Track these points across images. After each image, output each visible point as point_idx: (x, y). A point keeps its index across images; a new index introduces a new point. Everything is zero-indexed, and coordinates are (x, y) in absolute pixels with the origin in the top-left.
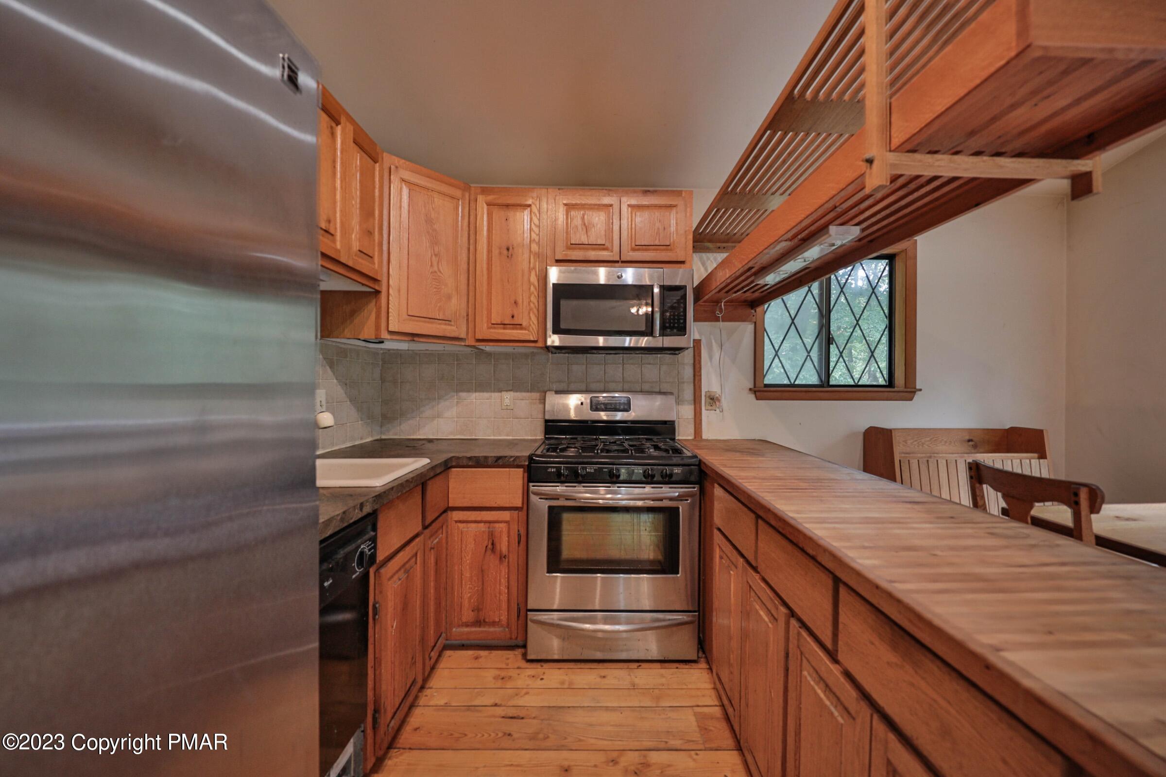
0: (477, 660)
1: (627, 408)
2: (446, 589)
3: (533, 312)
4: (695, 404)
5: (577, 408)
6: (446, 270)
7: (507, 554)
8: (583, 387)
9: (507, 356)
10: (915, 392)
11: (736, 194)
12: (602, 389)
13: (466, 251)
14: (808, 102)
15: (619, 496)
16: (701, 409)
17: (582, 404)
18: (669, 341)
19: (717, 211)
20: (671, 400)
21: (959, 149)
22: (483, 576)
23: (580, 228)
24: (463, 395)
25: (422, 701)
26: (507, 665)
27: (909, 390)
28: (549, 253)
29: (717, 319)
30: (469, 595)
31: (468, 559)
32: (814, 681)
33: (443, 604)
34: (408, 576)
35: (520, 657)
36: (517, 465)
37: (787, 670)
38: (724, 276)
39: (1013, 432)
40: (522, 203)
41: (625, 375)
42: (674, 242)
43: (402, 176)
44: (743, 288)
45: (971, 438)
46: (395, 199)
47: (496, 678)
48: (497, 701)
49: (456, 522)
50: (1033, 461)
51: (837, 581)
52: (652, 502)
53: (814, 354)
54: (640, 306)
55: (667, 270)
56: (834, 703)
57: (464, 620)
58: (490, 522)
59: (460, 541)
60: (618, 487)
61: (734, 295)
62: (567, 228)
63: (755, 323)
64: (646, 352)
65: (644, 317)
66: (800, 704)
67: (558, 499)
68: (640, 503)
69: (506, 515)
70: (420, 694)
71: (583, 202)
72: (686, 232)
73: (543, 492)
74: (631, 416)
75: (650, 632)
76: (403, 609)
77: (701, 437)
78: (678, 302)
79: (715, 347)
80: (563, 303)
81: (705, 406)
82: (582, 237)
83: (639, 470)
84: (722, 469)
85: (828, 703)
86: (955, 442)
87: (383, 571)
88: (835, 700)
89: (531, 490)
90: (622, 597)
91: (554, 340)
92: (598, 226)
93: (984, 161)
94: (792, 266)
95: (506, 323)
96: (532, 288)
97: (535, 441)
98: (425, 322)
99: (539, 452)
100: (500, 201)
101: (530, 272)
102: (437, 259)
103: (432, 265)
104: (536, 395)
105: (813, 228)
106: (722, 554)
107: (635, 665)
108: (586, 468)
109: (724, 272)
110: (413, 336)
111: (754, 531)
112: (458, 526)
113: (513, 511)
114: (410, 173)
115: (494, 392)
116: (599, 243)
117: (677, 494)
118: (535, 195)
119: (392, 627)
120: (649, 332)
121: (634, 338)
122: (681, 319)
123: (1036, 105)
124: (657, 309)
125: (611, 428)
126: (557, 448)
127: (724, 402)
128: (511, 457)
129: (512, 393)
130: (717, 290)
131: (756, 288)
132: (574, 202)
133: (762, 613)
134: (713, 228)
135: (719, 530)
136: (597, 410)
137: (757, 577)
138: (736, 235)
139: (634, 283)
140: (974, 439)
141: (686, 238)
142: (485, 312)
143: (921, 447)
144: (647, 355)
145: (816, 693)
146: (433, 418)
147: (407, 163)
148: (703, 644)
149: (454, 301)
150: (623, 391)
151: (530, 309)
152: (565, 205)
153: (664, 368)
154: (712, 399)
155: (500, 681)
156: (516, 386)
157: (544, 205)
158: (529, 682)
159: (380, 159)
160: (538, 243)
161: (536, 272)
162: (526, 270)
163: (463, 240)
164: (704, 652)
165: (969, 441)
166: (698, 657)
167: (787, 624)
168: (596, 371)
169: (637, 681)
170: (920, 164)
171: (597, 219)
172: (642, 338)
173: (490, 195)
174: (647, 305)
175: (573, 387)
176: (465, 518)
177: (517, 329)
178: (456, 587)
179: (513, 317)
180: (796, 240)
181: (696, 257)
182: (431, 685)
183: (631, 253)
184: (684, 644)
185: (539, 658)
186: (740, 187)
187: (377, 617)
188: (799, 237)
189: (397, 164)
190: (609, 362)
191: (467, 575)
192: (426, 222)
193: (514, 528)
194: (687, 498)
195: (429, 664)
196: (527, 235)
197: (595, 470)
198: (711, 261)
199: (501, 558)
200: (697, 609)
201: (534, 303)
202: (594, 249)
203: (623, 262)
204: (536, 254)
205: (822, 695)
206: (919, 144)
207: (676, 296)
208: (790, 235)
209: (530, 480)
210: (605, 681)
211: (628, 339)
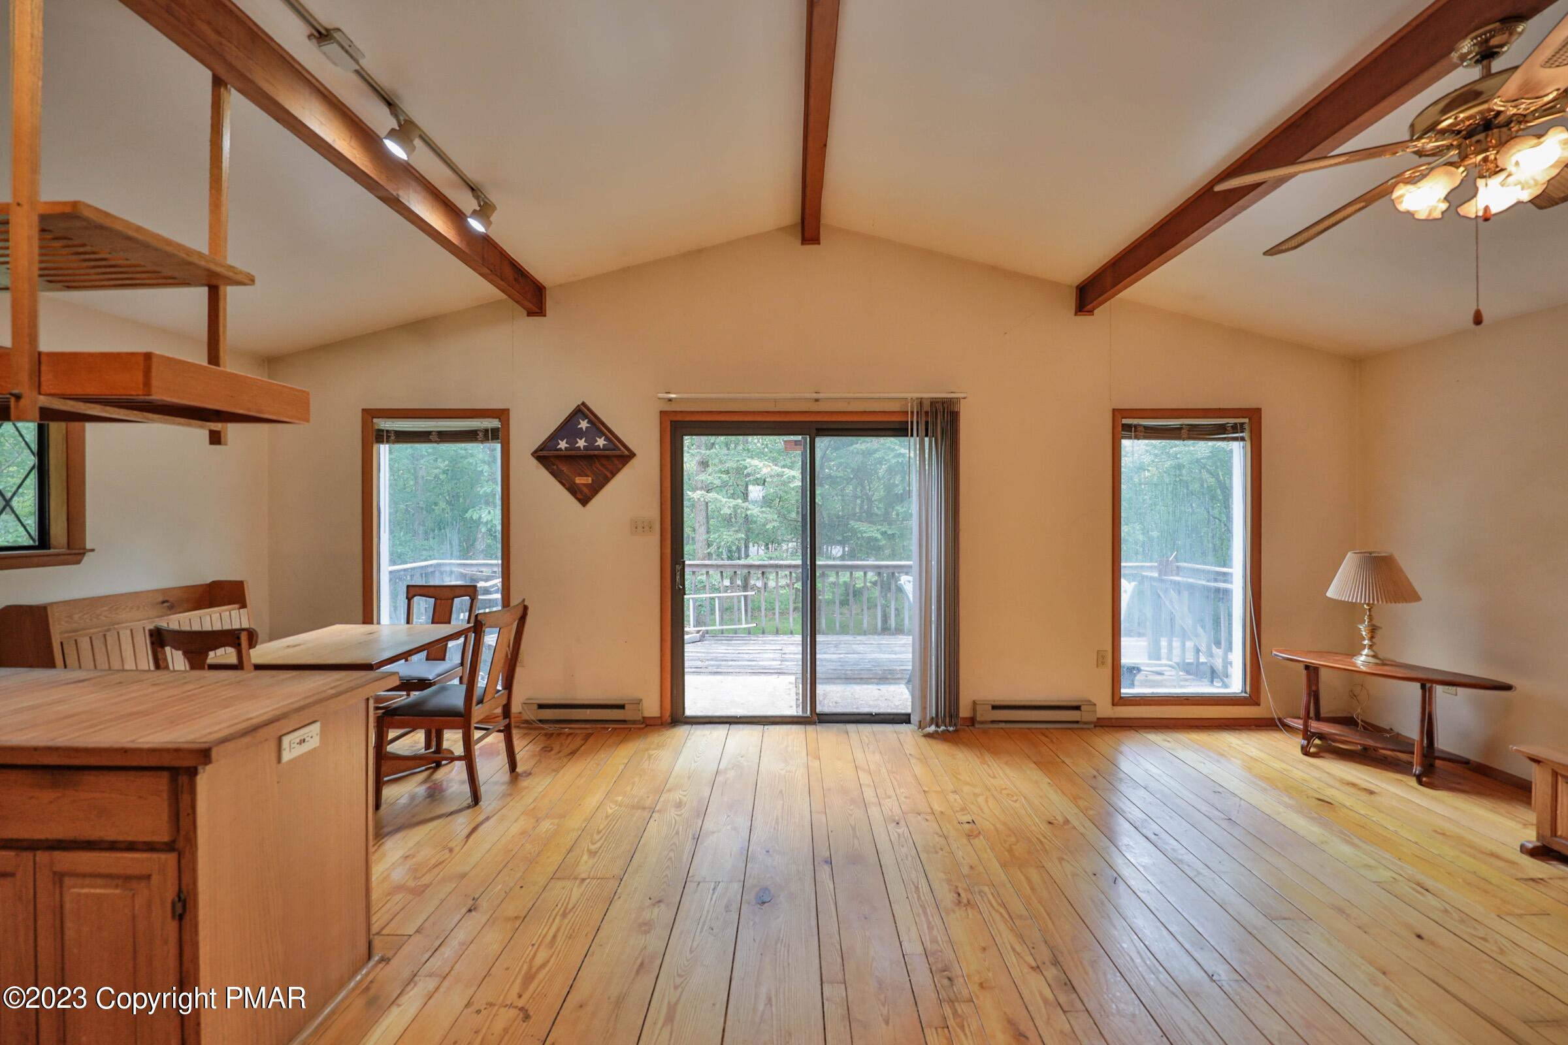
10: (83, 554)
27: (74, 551)
39: (216, 585)
45: (166, 598)
50: (233, 612)
86: (144, 606)
140: (170, 599)
143: (94, 620)
165: (163, 602)
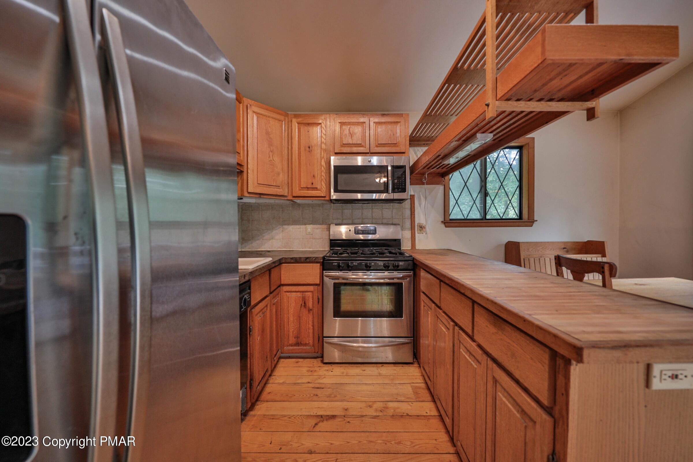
0: (297, 363)
1: (374, 232)
2: (280, 327)
3: (324, 182)
4: (412, 230)
5: (346, 233)
6: (277, 159)
7: (312, 308)
8: (350, 222)
9: (309, 205)
10: (534, 222)
11: (432, 116)
12: (361, 223)
13: (287, 148)
14: (465, 70)
15: (371, 277)
16: (415, 233)
17: (350, 230)
18: (397, 196)
19: (422, 125)
20: (399, 228)
21: (531, 97)
22: (300, 320)
23: (348, 135)
24: (285, 227)
25: (271, 381)
26: (314, 365)
27: (530, 221)
28: (332, 149)
29: (423, 184)
30: (293, 330)
31: (292, 311)
32: (465, 353)
33: (279, 334)
34: (264, 315)
35: (320, 362)
36: (316, 262)
37: (454, 352)
38: (425, 160)
39: (589, 243)
40: (317, 122)
41: (373, 215)
42: (399, 142)
43: (253, 110)
44: (436, 166)
45: (565, 247)
46: (250, 122)
47: (308, 371)
48: (309, 381)
49: (285, 292)
50: (598, 258)
51: (474, 302)
52: (388, 280)
53: (478, 202)
54: (380, 178)
55: (396, 157)
56: (473, 359)
57: (290, 343)
58: (303, 292)
59: (287, 302)
60: (370, 272)
61: (432, 170)
62: (341, 136)
63: (444, 185)
64: (384, 202)
65: (383, 184)
66: (459, 366)
67: (339, 279)
68: (382, 281)
69: (311, 288)
70: (269, 378)
71: (349, 121)
72: (405, 136)
73: (331, 275)
74: (377, 236)
75: (388, 347)
76: (262, 332)
77: (415, 248)
78: (402, 175)
79: (422, 198)
80: (339, 176)
81: (417, 231)
82: (349, 140)
83: (381, 263)
84: (425, 261)
85: (470, 360)
86: (556, 249)
87: (253, 310)
88: (473, 358)
89: (324, 274)
90: (372, 330)
91: (334, 196)
92: (358, 134)
93: (542, 104)
94: (462, 154)
95: (309, 187)
96: (323, 168)
97: (325, 251)
98: (266, 187)
99: (328, 255)
100: (304, 122)
101: (321, 160)
102: (272, 153)
103: (269, 157)
104: (325, 226)
105: (468, 135)
106: (425, 304)
107: (381, 365)
108: (353, 263)
109: (425, 158)
110: (260, 195)
111: (439, 288)
112: (286, 294)
113: (315, 286)
114: (258, 108)
115: (302, 225)
116: (358, 143)
117: (402, 276)
118: (323, 117)
119: (258, 340)
120: (386, 191)
121: (378, 194)
122: (403, 184)
123: (561, 79)
124: (390, 178)
125: (366, 243)
126: (337, 253)
127: (428, 229)
128: (314, 257)
129: (312, 225)
130: (422, 167)
131: (444, 166)
132: (344, 121)
133: (443, 328)
134: (420, 134)
135: (424, 293)
136: (358, 233)
137: (441, 311)
138: (433, 138)
139: (378, 165)
140: (567, 247)
141: (405, 139)
142: (297, 182)
143: (537, 252)
144: (385, 204)
145: (465, 357)
146: (270, 239)
147: (256, 103)
148: (416, 355)
149: (281, 175)
150: (372, 224)
151: (322, 180)
152: (340, 123)
153: (395, 211)
154: (421, 227)
155: (311, 372)
156: (314, 222)
157: (328, 123)
158: (326, 373)
159: (242, 102)
160: (325, 144)
161: (324, 160)
162: (319, 158)
163: (285, 144)
164: (417, 359)
165: (564, 248)
166: (413, 361)
167: (454, 329)
168: (358, 213)
169: (381, 372)
170: (511, 106)
171: (357, 130)
172: (382, 194)
173: (299, 118)
174: (384, 177)
175: (345, 222)
176: (290, 290)
177: (314, 190)
178: (286, 325)
179: (312, 184)
180: (461, 141)
181: (411, 150)
182: (274, 375)
183: (376, 148)
184: (406, 355)
185: (330, 362)
186: (434, 112)
187: (251, 333)
188: (462, 139)
189: (251, 104)
190: (364, 208)
191: (291, 319)
192: (266, 134)
193: (316, 295)
194: (407, 278)
195: (274, 363)
196: (319, 139)
197: (358, 264)
198: (420, 152)
199: (309, 310)
200: (412, 336)
201: (323, 176)
202: (356, 147)
203: (371, 153)
204: (324, 149)
205: (468, 358)
206: (511, 96)
207: (399, 172)
208: (456, 139)
209: (324, 269)
210: (365, 372)
211: (374, 195)
